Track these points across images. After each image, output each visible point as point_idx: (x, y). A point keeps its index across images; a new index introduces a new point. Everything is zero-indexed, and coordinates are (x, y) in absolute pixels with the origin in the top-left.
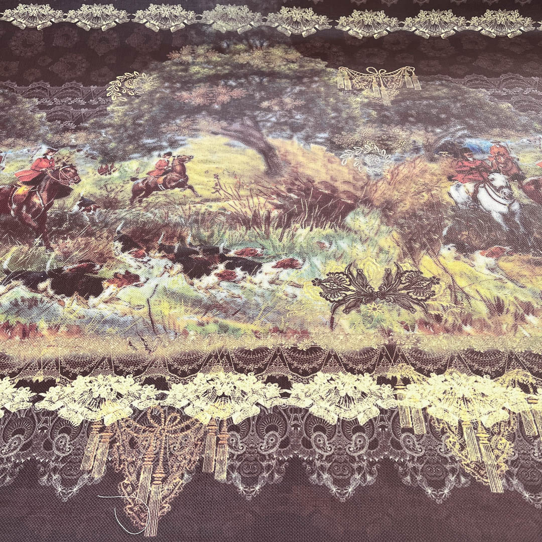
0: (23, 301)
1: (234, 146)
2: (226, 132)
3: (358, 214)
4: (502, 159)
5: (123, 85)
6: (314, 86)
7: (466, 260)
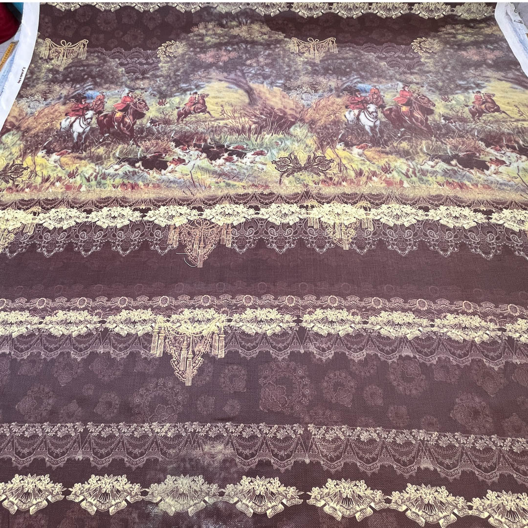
0: (129, 172)
1: (231, 88)
2: (226, 80)
3: (296, 127)
4: (376, 96)
5: (166, 50)
6: (277, 50)
7: (349, 150)
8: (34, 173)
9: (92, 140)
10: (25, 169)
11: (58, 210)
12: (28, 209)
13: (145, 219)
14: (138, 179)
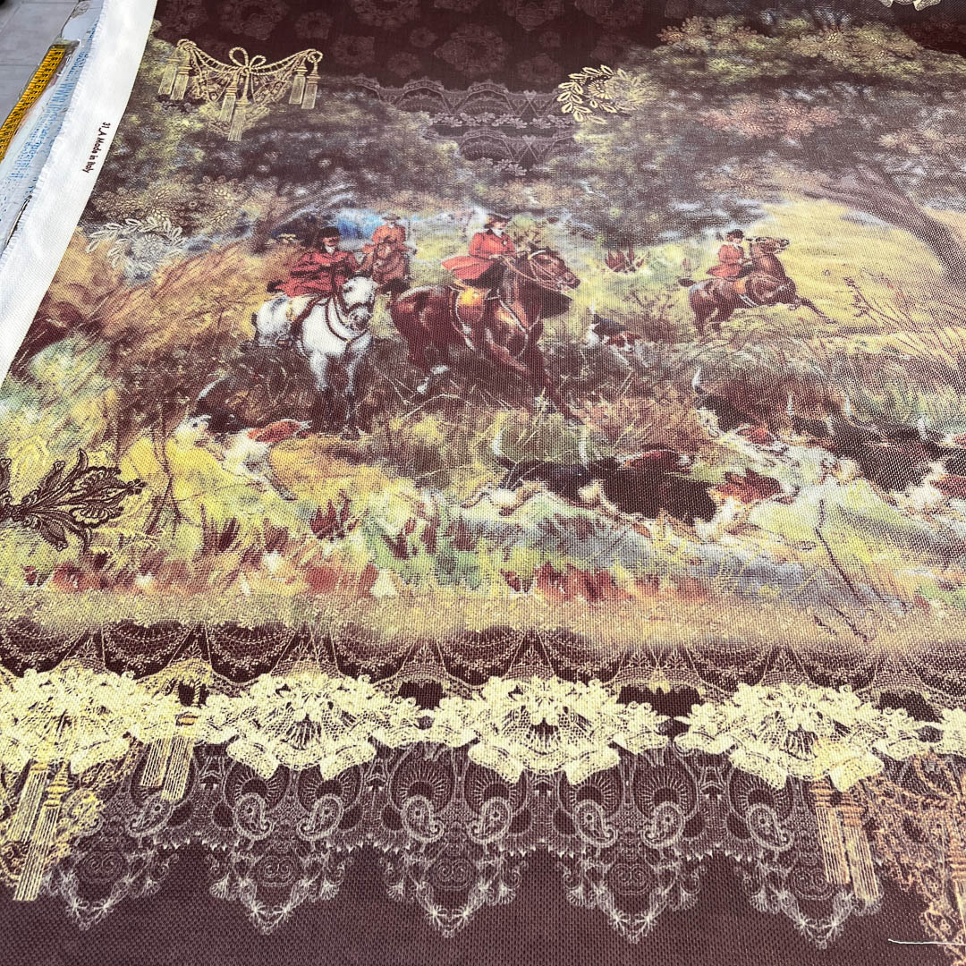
0: (563, 522)
1: (863, 223)
2: (834, 194)
8: (166, 508)
9: (387, 386)
10: (130, 489)
11: (290, 681)
12: (153, 669)
13: (687, 742)
14: (607, 553)
